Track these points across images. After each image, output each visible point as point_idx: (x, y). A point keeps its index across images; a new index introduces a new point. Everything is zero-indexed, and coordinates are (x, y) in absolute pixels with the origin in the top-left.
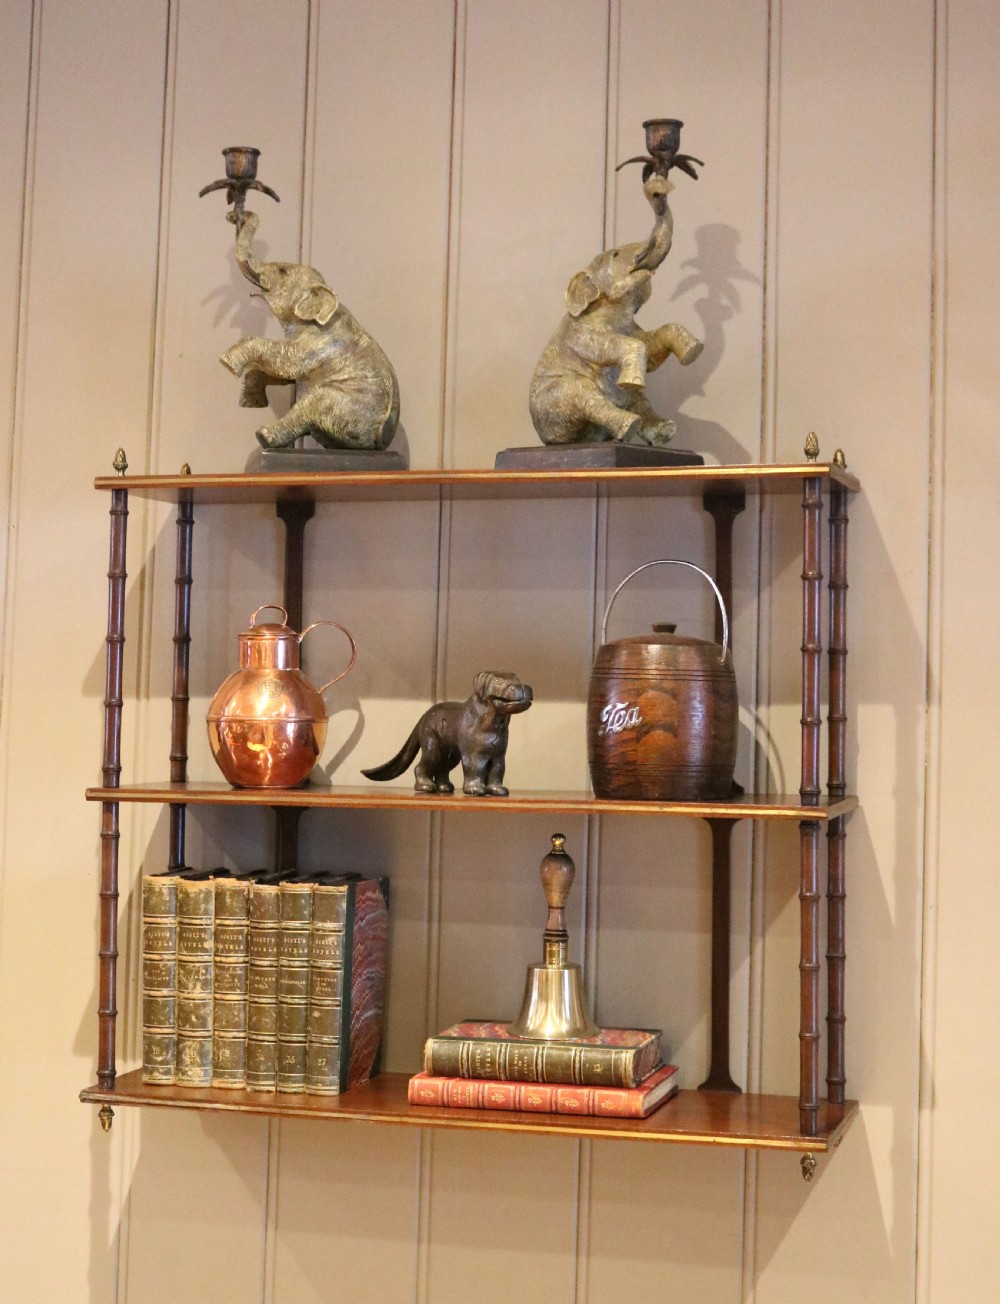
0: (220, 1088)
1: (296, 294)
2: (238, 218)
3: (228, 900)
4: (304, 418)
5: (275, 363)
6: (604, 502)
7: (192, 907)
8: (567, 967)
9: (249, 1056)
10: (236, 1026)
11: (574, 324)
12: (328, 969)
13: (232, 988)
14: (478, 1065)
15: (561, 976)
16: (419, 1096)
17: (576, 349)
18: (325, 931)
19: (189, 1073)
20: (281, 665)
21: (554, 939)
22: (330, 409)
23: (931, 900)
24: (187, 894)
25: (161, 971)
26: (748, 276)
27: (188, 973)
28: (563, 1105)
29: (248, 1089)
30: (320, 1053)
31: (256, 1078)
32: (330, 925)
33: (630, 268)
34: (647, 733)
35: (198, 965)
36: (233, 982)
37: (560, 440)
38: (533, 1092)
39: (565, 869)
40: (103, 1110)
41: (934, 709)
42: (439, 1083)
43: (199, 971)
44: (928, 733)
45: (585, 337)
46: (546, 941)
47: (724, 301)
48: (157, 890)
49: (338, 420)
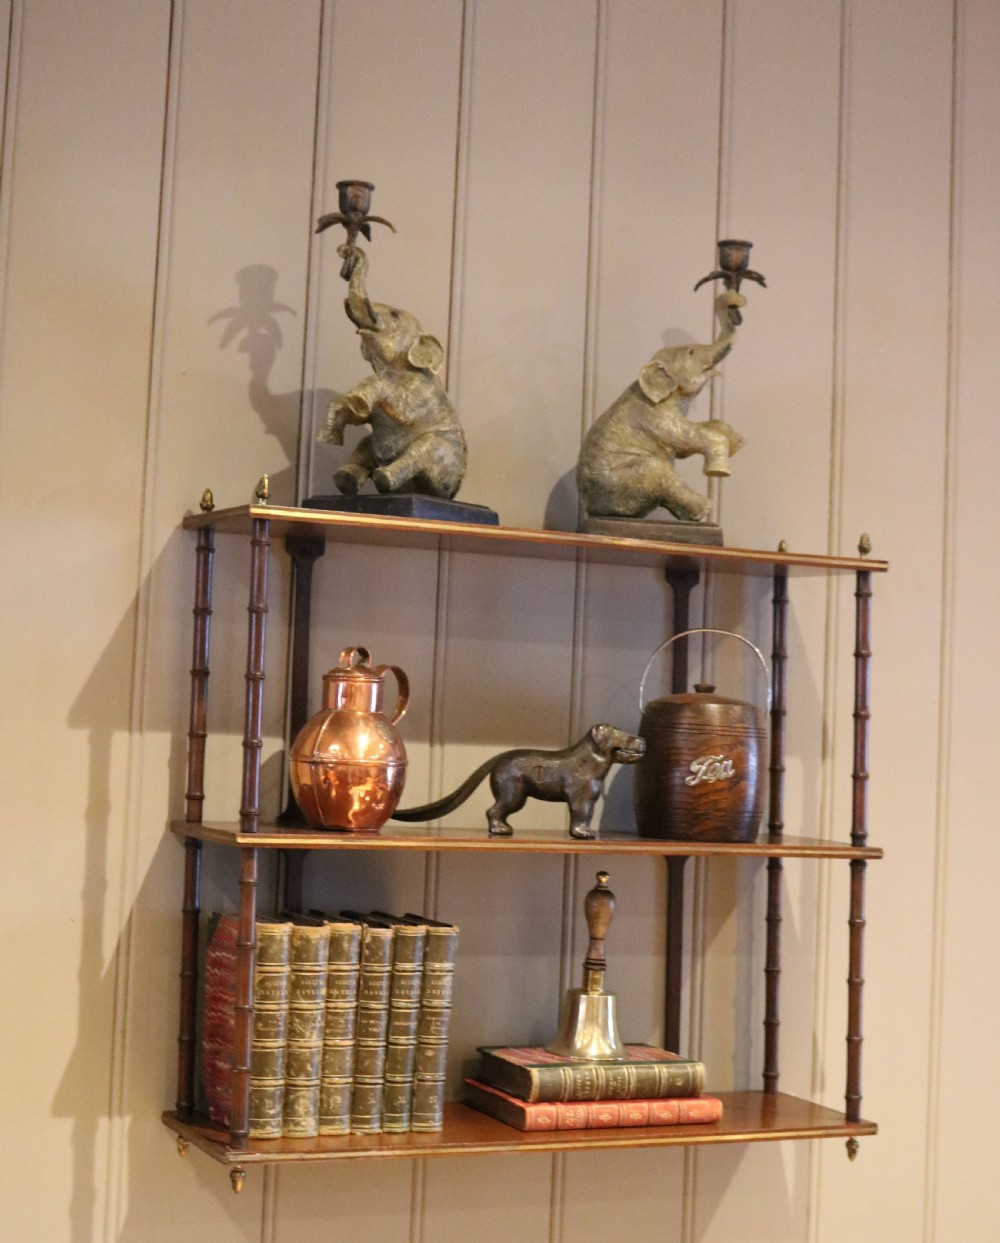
0: (330, 1136)
1: (408, 340)
5: (398, 406)
6: (583, 565)
7: (312, 954)
8: (607, 992)
9: (356, 1100)
10: (342, 1071)
11: (651, 409)
13: (346, 1034)
14: (580, 1088)
15: (605, 1002)
16: (536, 1123)
17: (657, 432)
18: (441, 971)
19: (303, 1123)
20: (373, 708)
21: (595, 967)
22: (441, 459)
24: (307, 940)
25: (278, 1021)
27: (304, 1021)
28: (659, 1118)
29: (359, 1133)
30: (429, 1090)
31: (367, 1121)
32: (448, 965)
33: (705, 366)
34: (737, 783)
35: (316, 1012)
37: (629, 513)
38: (633, 1108)
39: (610, 904)
40: (235, 1171)
41: (829, 761)
42: (551, 1109)
43: (316, 1019)
44: (824, 783)
46: (587, 970)
48: (278, 938)
49: (445, 472)
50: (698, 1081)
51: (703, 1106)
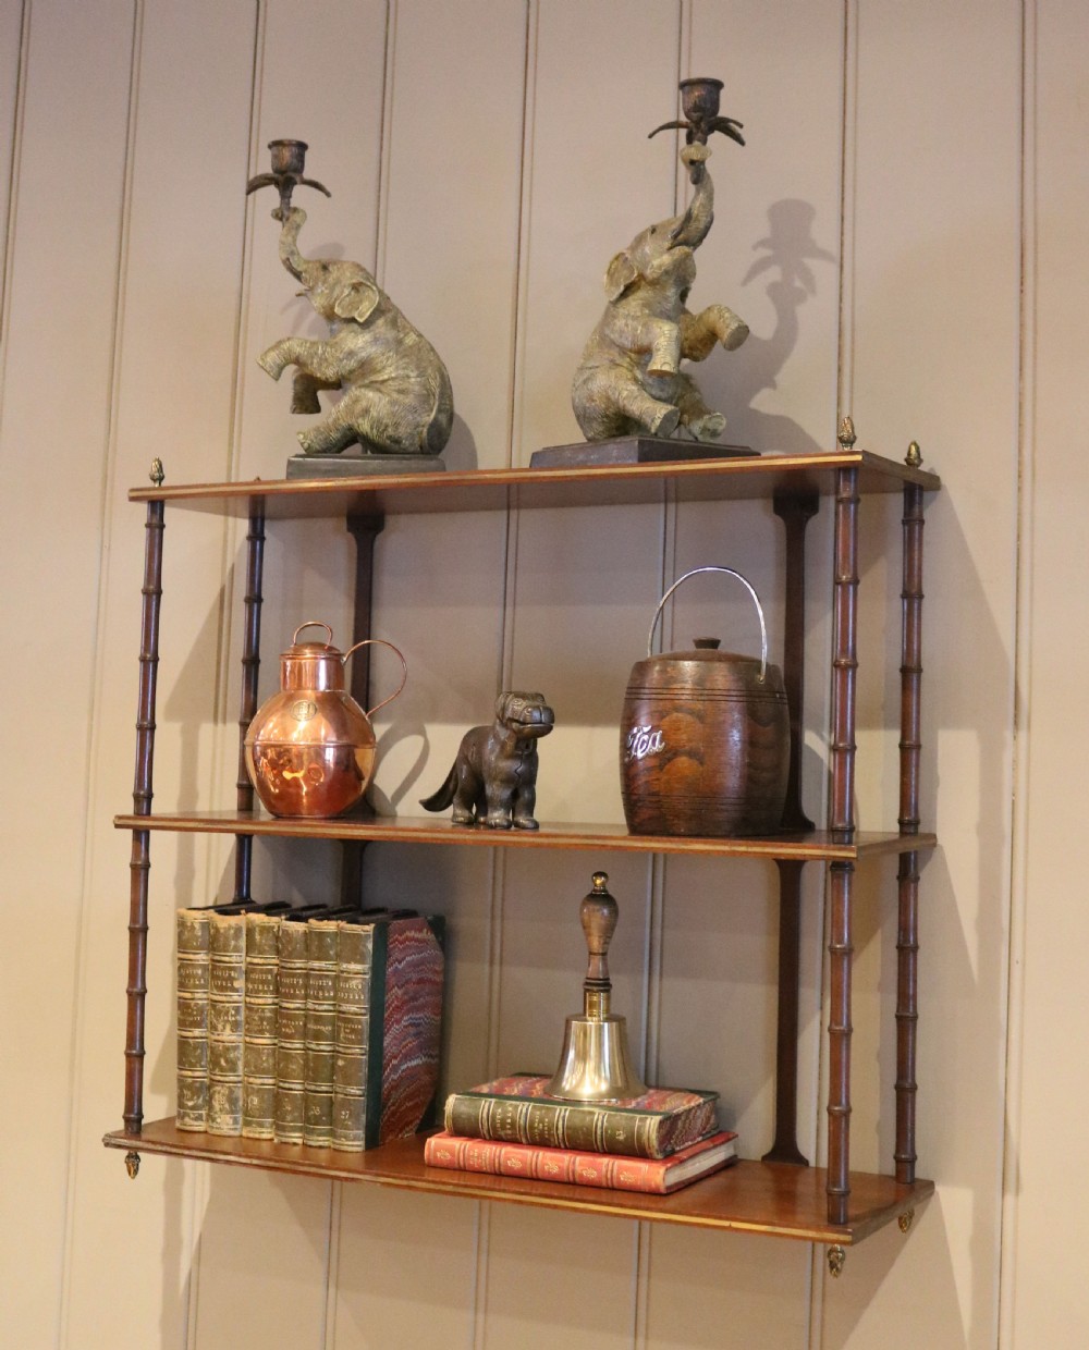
0: (248, 1138)
1: (337, 291)
2: (282, 215)
3: (258, 937)
4: (341, 421)
5: (312, 363)
6: (672, 507)
7: (222, 943)
8: (608, 1020)
9: (276, 1105)
10: (265, 1071)
11: (612, 309)
12: (352, 1014)
13: (261, 1031)
14: (498, 1125)
15: (600, 1029)
16: (436, 1157)
18: (349, 973)
19: (219, 1120)
20: (322, 687)
21: (595, 988)
22: (366, 411)
23: (1017, 955)
24: (217, 929)
25: (193, 1010)
26: (823, 254)
27: (218, 1013)
28: (581, 1175)
29: (277, 1141)
30: (346, 1104)
31: (284, 1129)
32: (354, 967)
33: (667, 244)
34: (669, 760)
35: (227, 1005)
36: (262, 1024)
38: (551, 1159)
39: (605, 911)
40: (130, 1157)
42: (458, 1144)
43: (228, 1012)
45: (620, 323)
46: (587, 990)
47: (798, 284)
48: (189, 924)
49: (377, 423)
50: (645, 1137)
51: (640, 1169)
